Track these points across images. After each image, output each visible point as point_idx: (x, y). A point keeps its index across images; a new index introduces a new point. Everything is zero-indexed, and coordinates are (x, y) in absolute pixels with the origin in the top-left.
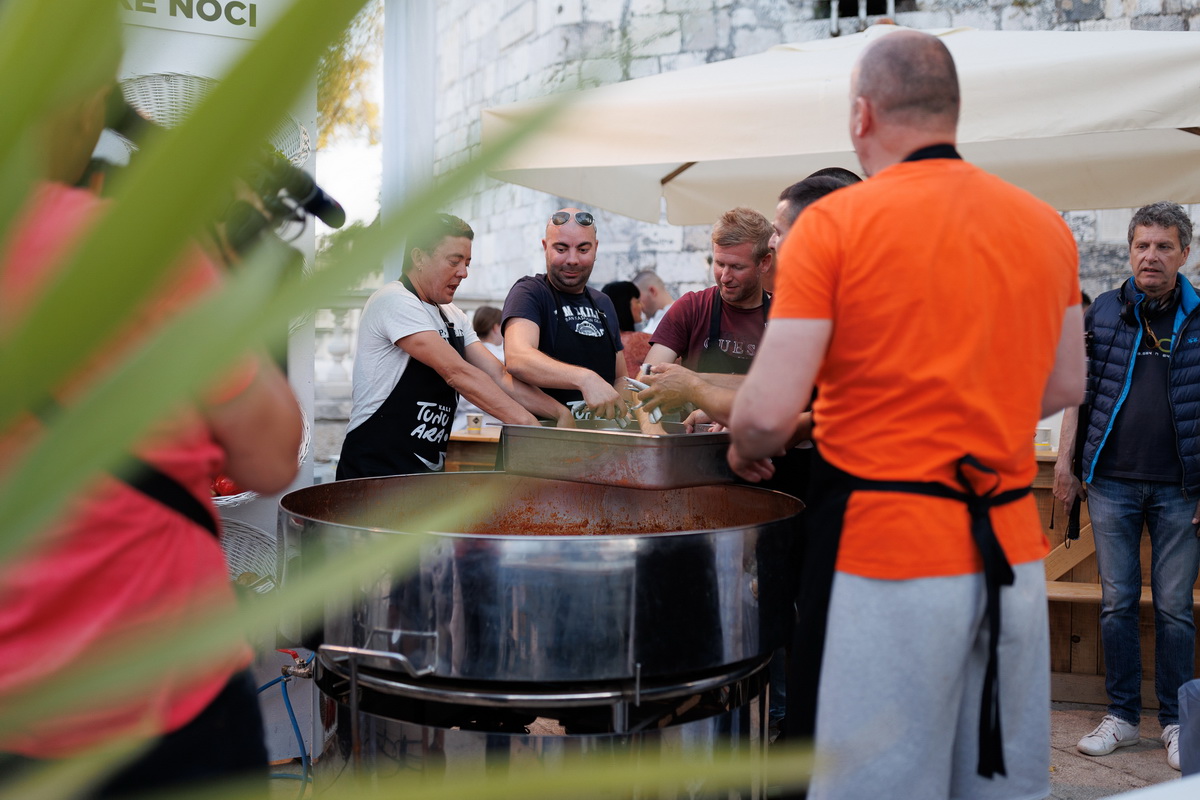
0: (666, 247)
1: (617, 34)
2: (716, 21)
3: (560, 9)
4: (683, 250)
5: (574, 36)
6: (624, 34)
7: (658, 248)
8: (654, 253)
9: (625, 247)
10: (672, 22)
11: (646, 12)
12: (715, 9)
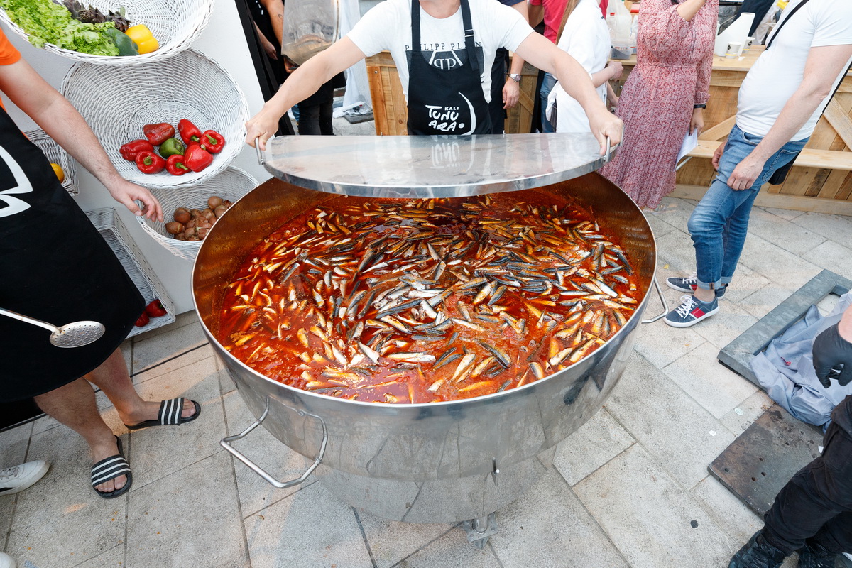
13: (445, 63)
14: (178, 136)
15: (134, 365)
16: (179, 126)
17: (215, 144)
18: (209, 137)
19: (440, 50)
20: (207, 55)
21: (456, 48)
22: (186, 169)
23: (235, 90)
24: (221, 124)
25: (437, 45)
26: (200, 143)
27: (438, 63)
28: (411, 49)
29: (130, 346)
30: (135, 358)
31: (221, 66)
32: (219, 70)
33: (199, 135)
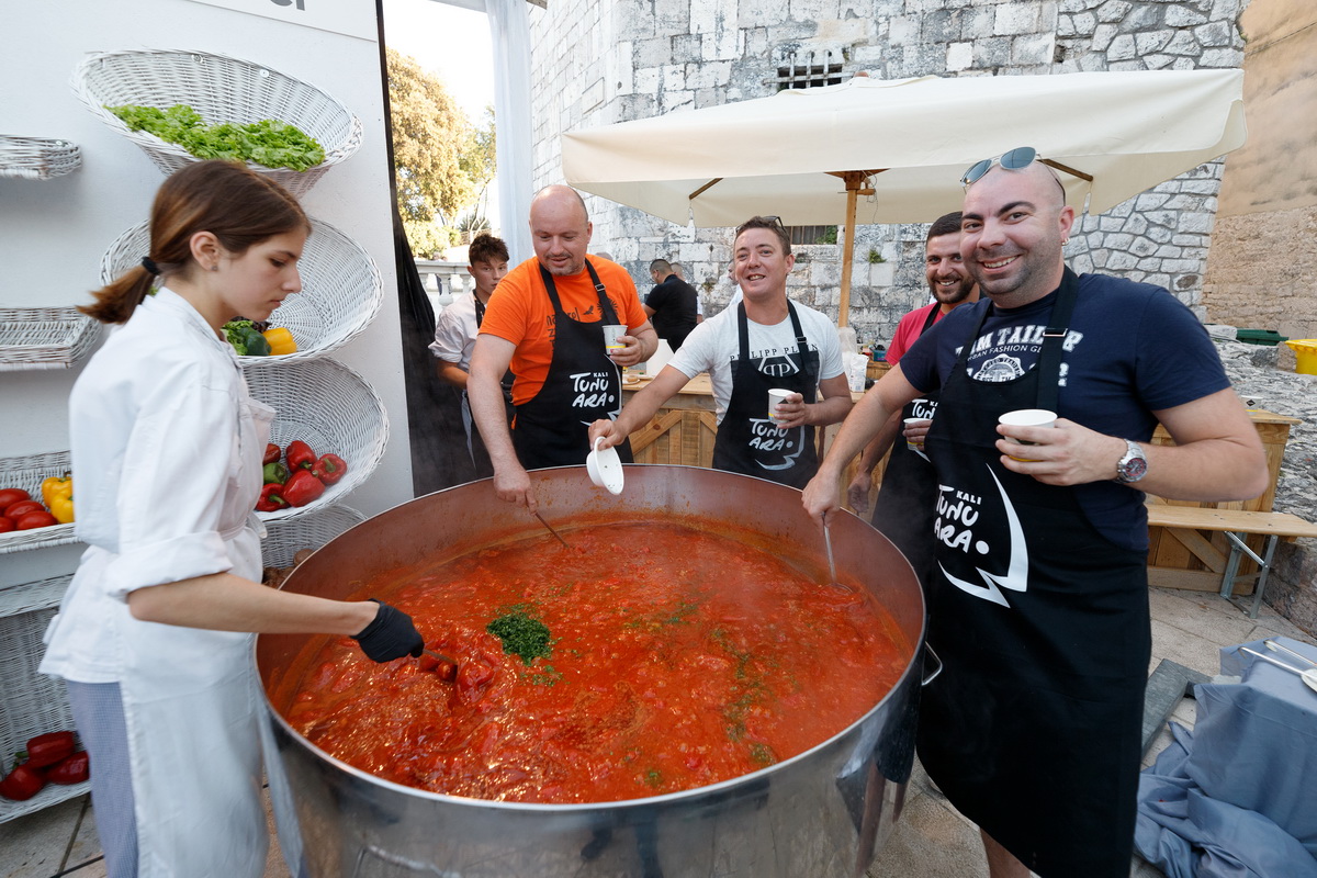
0: (686, 240)
1: (656, 103)
2: (717, 96)
3: (620, 85)
4: (695, 242)
5: (628, 103)
6: (660, 104)
7: (681, 240)
8: (678, 243)
10: (690, 95)
11: (673, 89)
12: (716, 87)
13: (777, 369)
14: (282, 461)
15: (73, 850)
16: (289, 450)
17: (332, 470)
18: (328, 461)
19: (771, 355)
20: (350, 368)
21: (790, 352)
22: (281, 502)
23: (377, 409)
24: (346, 448)
25: (767, 351)
26: (311, 470)
27: (769, 370)
28: (737, 358)
29: (79, 814)
30: (80, 837)
31: (365, 380)
32: (362, 385)
33: (312, 460)
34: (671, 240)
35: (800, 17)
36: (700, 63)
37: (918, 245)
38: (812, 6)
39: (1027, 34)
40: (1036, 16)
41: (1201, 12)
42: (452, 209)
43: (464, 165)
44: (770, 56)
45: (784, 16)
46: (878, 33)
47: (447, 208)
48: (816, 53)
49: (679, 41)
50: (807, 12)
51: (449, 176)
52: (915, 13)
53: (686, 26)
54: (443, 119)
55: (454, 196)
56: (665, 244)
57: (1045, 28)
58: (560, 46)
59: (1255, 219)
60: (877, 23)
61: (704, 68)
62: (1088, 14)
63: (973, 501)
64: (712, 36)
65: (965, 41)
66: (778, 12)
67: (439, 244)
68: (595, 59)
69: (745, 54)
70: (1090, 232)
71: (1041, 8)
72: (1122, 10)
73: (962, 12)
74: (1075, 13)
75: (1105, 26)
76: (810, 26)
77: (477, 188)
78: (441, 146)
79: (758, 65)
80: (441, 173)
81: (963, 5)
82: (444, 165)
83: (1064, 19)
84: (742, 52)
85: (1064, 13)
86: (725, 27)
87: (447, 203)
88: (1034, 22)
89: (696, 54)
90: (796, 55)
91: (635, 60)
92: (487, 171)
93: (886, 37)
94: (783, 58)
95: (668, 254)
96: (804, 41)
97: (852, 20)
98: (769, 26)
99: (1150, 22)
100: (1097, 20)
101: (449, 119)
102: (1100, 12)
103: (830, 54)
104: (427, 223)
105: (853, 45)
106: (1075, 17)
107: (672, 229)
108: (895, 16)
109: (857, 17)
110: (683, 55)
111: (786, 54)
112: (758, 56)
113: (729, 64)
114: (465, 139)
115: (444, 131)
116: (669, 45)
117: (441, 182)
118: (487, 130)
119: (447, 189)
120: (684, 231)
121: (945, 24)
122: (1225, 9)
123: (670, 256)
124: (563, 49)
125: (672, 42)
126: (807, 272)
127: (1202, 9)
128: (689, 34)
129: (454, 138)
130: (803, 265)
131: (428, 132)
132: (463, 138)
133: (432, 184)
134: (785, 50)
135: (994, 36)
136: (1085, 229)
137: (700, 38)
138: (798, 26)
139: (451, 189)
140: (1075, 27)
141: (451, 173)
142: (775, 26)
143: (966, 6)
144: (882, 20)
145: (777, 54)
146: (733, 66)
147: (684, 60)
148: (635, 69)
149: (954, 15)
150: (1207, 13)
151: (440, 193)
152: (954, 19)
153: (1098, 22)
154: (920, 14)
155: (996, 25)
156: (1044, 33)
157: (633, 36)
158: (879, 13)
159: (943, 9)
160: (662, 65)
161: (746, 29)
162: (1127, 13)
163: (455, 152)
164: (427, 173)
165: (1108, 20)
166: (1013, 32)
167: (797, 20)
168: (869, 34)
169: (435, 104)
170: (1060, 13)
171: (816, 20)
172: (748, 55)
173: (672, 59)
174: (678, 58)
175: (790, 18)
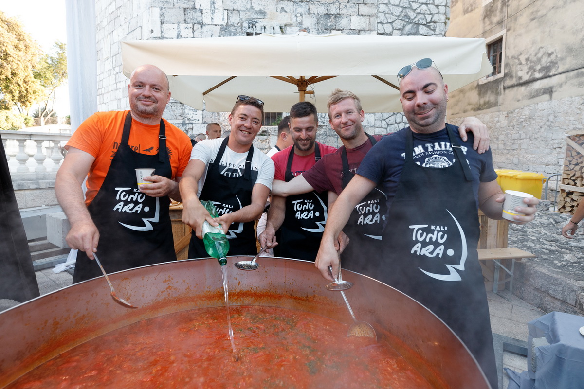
0: (197, 122)
3: (152, 31)
4: (202, 123)
7: (194, 122)
8: (192, 123)
9: (181, 121)
11: (186, 37)
13: (232, 175)
34: (187, 122)
35: (257, 8)
36: (202, 25)
37: (324, 127)
38: (263, 3)
39: (365, 30)
40: (368, 23)
41: (432, 30)
42: (27, 103)
43: (37, 76)
44: (242, 26)
45: (249, 6)
46: (297, 21)
47: (23, 102)
48: (266, 27)
49: (189, 11)
50: (261, 6)
51: (25, 82)
52: (314, 14)
53: (193, 3)
54: (21, 45)
55: (29, 95)
56: (184, 124)
57: (372, 29)
58: (111, 7)
59: (454, 121)
60: (297, 16)
61: (204, 28)
62: (389, 24)
63: (442, 229)
64: (209, 11)
65: (338, 30)
66: (245, 3)
67: (16, 125)
68: (135, 15)
69: (228, 23)
70: (399, 123)
71: (370, 19)
72: (402, 25)
73: (336, 16)
74: (384, 24)
75: (396, 31)
76: (263, 13)
77: (47, 91)
78: (19, 62)
79: (236, 29)
80: (20, 79)
81: (336, 13)
82: (21, 75)
83: (380, 25)
84: (226, 22)
85: (379, 23)
86: (216, 7)
87: (23, 99)
88: (368, 25)
89: (199, 19)
90: (256, 27)
91: (162, 18)
92: (54, 81)
93: (301, 24)
94: (249, 28)
95: (186, 130)
96: (260, 20)
97: (284, 13)
98: (240, 10)
99: (413, 31)
100: (393, 28)
101: (26, 46)
102: (394, 24)
103: (274, 28)
104: (6, 111)
105: (285, 25)
106: (384, 25)
107: (188, 115)
108: (305, 14)
109: (286, 12)
110: (191, 19)
111: (251, 25)
112: (235, 25)
113: (219, 27)
114: (38, 60)
115: (21, 53)
116: (183, 13)
117: (19, 85)
118: (56, 56)
119: (23, 90)
120: (195, 117)
121: (328, 21)
122: (440, 30)
123: (187, 131)
124: (113, 8)
125: (185, 11)
126: (268, 141)
127: (432, 28)
128: (195, 8)
129: (29, 58)
130: (265, 137)
131: (9, 52)
132: (36, 60)
133: (11, 86)
134: (250, 23)
135: (351, 29)
136: (397, 121)
137: (201, 11)
138: (257, 12)
139: (26, 90)
140: (384, 30)
141: (26, 80)
142: (244, 11)
143: (337, 14)
144: (298, 15)
145: (245, 25)
146: (221, 28)
147: (192, 22)
148: (162, 23)
149: (332, 17)
150: (434, 30)
151: (18, 92)
152: (332, 19)
153: (394, 29)
154: (317, 14)
155: (351, 24)
156: (372, 30)
157: (161, 5)
158: (297, 11)
159: (327, 14)
160: (179, 23)
161: (228, 10)
162: (404, 26)
163: (30, 67)
164: (7, 78)
165: (397, 28)
166: (359, 29)
167: (256, 9)
168: (293, 21)
169: (15, 36)
170: (378, 23)
171: (265, 11)
172: (229, 24)
173: (185, 20)
174: (188, 20)
175: (252, 7)
